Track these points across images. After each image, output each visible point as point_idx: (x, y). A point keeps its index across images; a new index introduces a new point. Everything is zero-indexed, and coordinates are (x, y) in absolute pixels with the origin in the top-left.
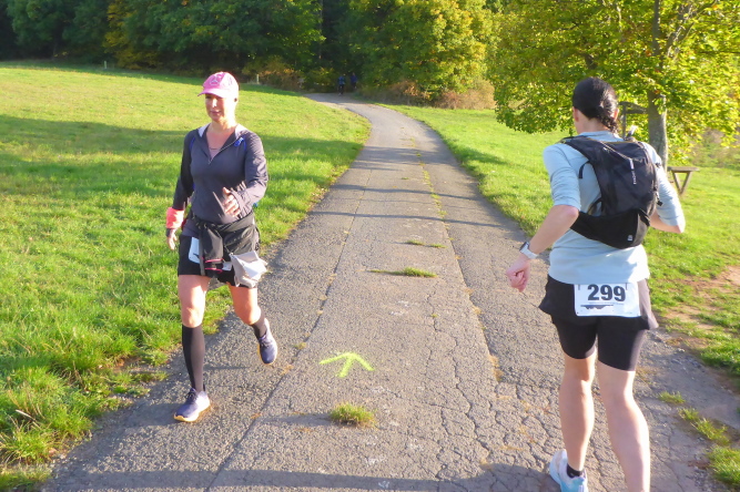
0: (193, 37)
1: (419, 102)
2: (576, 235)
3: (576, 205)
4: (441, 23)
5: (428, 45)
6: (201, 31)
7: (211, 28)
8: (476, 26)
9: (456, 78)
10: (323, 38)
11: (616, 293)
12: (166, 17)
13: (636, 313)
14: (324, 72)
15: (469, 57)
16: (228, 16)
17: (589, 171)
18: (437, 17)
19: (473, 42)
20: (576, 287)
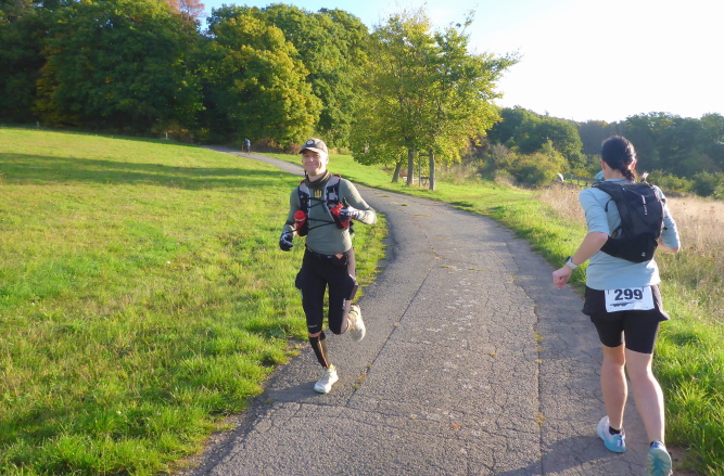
0: (118, 107)
1: (277, 151)
2: (604, 254)
3: (605, 231)
4: (289, 102)
5: (281, 116)
6: (125, 102)
7: (132, 100)
8: (308, 104)
9: (298, 137)
10: (204, 108)
11: (636, 294)
12: (93, 92)
13: (651, 306)
14: (204, 131)
15: (305, 124)
16: (144, 92)
17: (613, 207)
18: (285, 99)
19: (306, 114)
20: (606, 292)
